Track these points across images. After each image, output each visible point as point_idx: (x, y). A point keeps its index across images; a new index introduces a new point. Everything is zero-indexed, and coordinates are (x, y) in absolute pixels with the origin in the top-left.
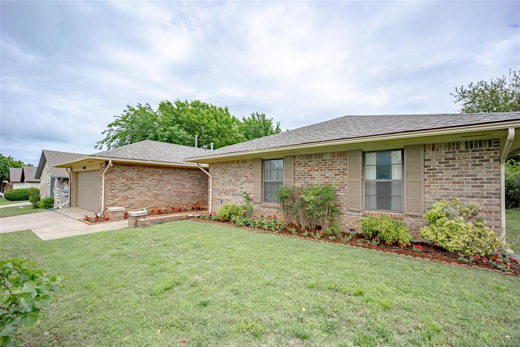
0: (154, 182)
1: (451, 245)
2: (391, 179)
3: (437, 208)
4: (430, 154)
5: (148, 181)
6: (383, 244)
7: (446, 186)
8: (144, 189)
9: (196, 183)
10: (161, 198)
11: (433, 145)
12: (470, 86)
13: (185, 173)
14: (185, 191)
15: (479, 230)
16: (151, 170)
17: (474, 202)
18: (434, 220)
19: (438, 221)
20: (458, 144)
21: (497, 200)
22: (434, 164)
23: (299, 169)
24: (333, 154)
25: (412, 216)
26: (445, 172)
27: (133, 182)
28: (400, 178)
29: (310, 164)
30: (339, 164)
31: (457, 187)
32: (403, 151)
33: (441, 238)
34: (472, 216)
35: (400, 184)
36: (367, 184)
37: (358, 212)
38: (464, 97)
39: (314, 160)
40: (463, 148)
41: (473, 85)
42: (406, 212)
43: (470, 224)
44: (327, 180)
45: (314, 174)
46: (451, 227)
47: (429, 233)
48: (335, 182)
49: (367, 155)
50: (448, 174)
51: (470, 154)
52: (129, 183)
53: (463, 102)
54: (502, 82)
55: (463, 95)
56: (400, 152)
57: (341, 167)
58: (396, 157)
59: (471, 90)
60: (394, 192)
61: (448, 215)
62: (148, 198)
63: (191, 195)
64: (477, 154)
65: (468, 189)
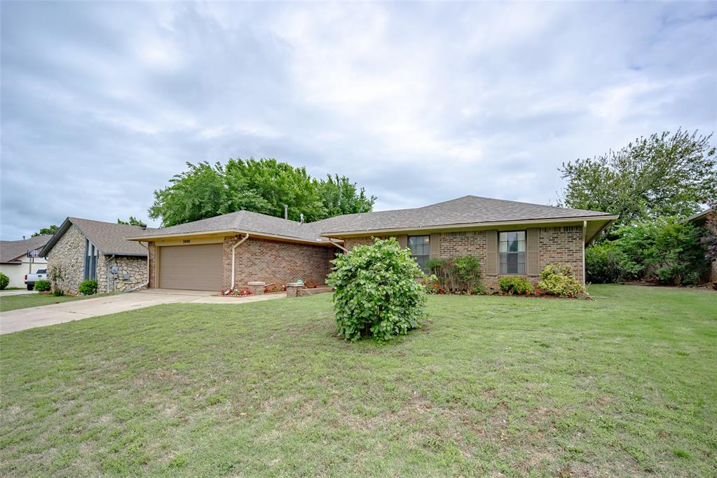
0: (272, 258)
1: (556, 290)
2: (517, 251)
3: (548, 269)
4: (544, 234)
5: (267, 256)
6: (516, 293)
7: (553, 255)
8: (264, 265)
9: (306, 261)
10: (278, 276)
11: (545, 228)
12: (577, 162)
13: (297, 249)
14: (297, 269)
15: (570, 280)
16: (270, 244)
17: (568, 265)
18: (546, 276)
19: (549, 276)
20: (560, 228)
21: (580, 263)
22: (546, 241)
23: (445, 244)
24: (475, 232)
25: (532, 277)
26: (552, 246)
27: (256, 257)
28: (524, 250)
29: (454, 240)
30: (480, 240)
31: (559, 255)
32: (526, 231)
33: (550, 287)
34: (568, 273)
35: (524, 255)
36: (501, 255)
37: (495, 276)
38: (570, 173)
39: (458, 236)
40: (562, 231)
41: (580, 162)
42: (528, 274)
43: (566, 277)
44: (469, 253)
45: (459, 248)
46: (556, 280)
47: (543, 284)
48: (476, 254)
49: (501, 234)
50: (554, 247)
51: (566, 235)
52: (253, 258)
53: (569, 178)
54: (604, 160)
55: (570, 170)
56: (524, 232)
57: (481, 243)
58: (521, 235)
59: (577, 167)
60: (520, 261)
61: (554, 272)
62: (267, 276)
63: (302, 274)
64: (570, 235)
65: (565, 257)
